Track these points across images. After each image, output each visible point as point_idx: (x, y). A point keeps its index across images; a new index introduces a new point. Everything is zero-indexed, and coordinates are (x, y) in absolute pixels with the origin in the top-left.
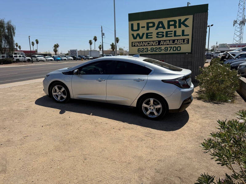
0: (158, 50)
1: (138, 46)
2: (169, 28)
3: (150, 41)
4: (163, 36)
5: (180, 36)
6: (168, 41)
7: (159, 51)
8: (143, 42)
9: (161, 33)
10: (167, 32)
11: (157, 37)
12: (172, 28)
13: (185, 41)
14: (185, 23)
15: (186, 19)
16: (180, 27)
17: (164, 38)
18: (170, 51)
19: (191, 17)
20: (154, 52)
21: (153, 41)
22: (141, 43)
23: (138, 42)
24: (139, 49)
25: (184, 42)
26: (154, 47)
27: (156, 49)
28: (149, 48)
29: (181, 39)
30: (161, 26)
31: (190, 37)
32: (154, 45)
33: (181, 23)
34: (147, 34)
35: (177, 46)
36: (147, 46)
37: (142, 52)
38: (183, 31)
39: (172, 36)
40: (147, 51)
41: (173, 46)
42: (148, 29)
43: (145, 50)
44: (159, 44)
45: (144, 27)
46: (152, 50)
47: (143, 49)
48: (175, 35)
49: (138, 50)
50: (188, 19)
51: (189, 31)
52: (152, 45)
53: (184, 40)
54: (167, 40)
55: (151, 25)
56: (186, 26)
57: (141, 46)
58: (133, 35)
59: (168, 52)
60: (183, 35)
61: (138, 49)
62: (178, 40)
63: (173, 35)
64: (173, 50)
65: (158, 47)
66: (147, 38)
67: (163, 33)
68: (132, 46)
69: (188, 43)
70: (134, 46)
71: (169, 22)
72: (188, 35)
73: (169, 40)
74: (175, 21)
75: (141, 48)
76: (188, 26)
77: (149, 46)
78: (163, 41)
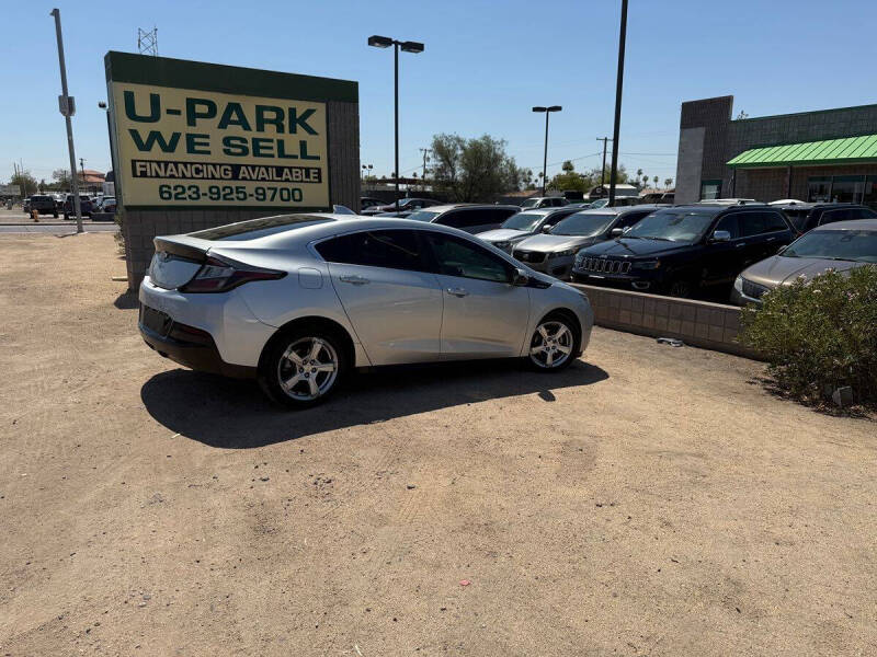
0: (234, 195)
1: (158, 176)
2: (260, 128)
3: (202, 164)
4: (245, 152)
5: (296, 157)
6: (263, 169)
7: (238, 198)
8: (176, 164)
9: (238, 143)
10: (256, 141)
11: (227, 152)
12: (270, 131)
13: (312, 175)
14: (307, 121)
15: (309, 112)
16: (293, 130)
17: (250, 159)
18: (272, 199)
19: (320, 108)
20: (221, 202)
21: (214, 165)
22: (171, 166)
23: (158, 163)
24: (165, 189)
25: (308, 176)
26: (220, 184)
27: (228, 191)
28: (204, 186)
29: (301, 168)
30: (234, 117)
31: (323, 164)
32: (217, 176)
33: (297, 121)
34: (190, 137)
35: (291, 186)
36: (192, 178)
37: (176, 198)
38: (303, 145)
39: (272, 156)
40: (194, 196)
41: (279, 185)
42: (191, 123)
43: (188, 192)
44: (235, 177)
45: (178, 112)
46: (215, 193)
47: (180, 190)
48: (282, 154)
49: (161, 192)
50: (314, 111)
51: (317, 146)
52: (213, 178)
53: (307, 170)
54: (260, 167)
55: (201, 109)
56: (311, 131)
57: (172, 176)
58: (134, 133)
59: (267, 203)
60: (304, 155)
61: (161, 187)
62: (290, 168)
63: (275, 152)
64: (282, 199)
65: (234, 184)
66: (191, 150)
67: (244, 141)
68: (135, 175)
69: (320, 181)
70: (144, 174)
71: (260, 110)
72: (318, 158)
73: (267, 168)
74: (279, 111)
75: (172, 183)
76: (317, 134)
77: (203, 178)
78: (246, 166)
